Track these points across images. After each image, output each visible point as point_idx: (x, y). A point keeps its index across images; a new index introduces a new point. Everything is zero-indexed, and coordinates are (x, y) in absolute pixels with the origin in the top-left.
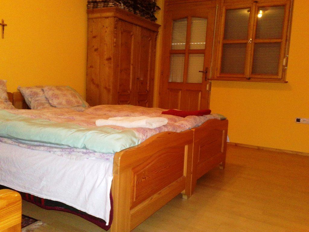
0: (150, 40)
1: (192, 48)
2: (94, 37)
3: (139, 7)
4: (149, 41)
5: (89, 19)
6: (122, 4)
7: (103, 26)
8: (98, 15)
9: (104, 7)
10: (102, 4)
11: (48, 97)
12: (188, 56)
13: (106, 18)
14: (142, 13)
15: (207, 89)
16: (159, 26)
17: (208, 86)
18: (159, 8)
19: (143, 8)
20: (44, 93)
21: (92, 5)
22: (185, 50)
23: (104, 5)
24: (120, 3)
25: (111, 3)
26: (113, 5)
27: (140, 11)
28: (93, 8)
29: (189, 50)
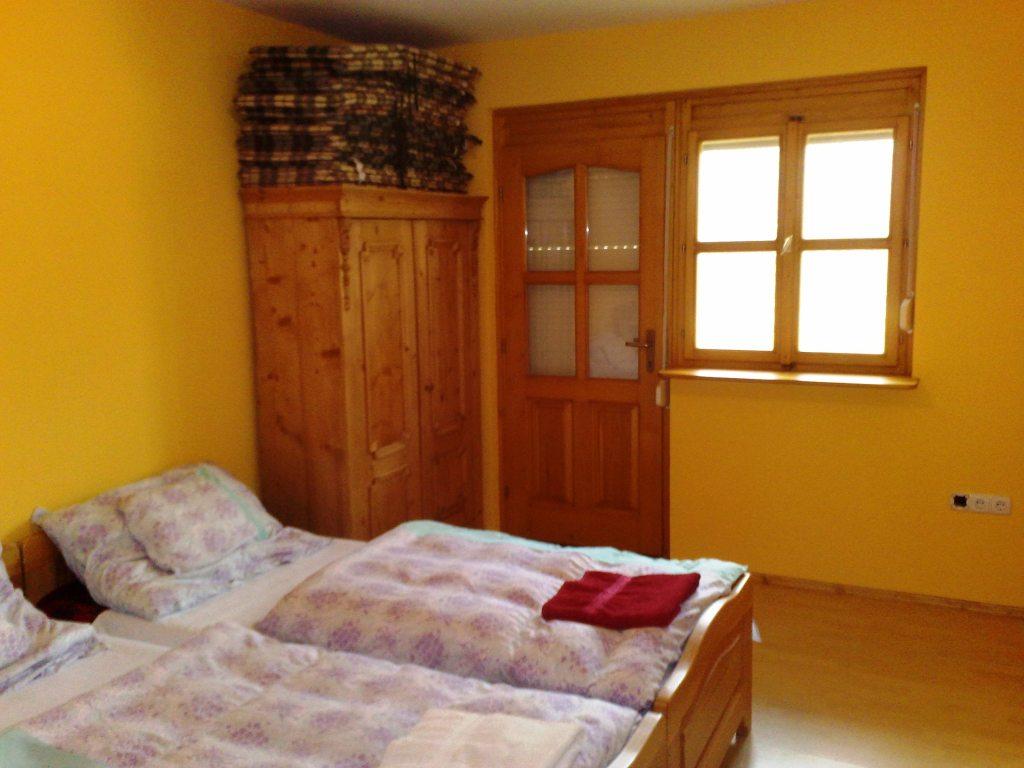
0: (458, 250)
1: (597, 265)
2: (275, 280)
3: (413, 155)
4: (455, 254)
5: (247, 220)
6: (360, 166)
7: (303, 247)
8: (280, 208)
9: (298, 183)
10: (293, 174)
11: (141, 538)
12: (587, 292)
13: (310, 219)
14: (426, 172)
15: (659, 400)
16: (482, 200)
17: (659, 391)
18: (477, 141)
19: (428, 155)
20: (125, 524)
21: (254, 176)
22: (574, 273)
23: (300, 176)
24: (352, 164)
25: (324, 172)
26: (332, 175)
27: (417, 170)
28: (262, 183)
29: (589, 272)
